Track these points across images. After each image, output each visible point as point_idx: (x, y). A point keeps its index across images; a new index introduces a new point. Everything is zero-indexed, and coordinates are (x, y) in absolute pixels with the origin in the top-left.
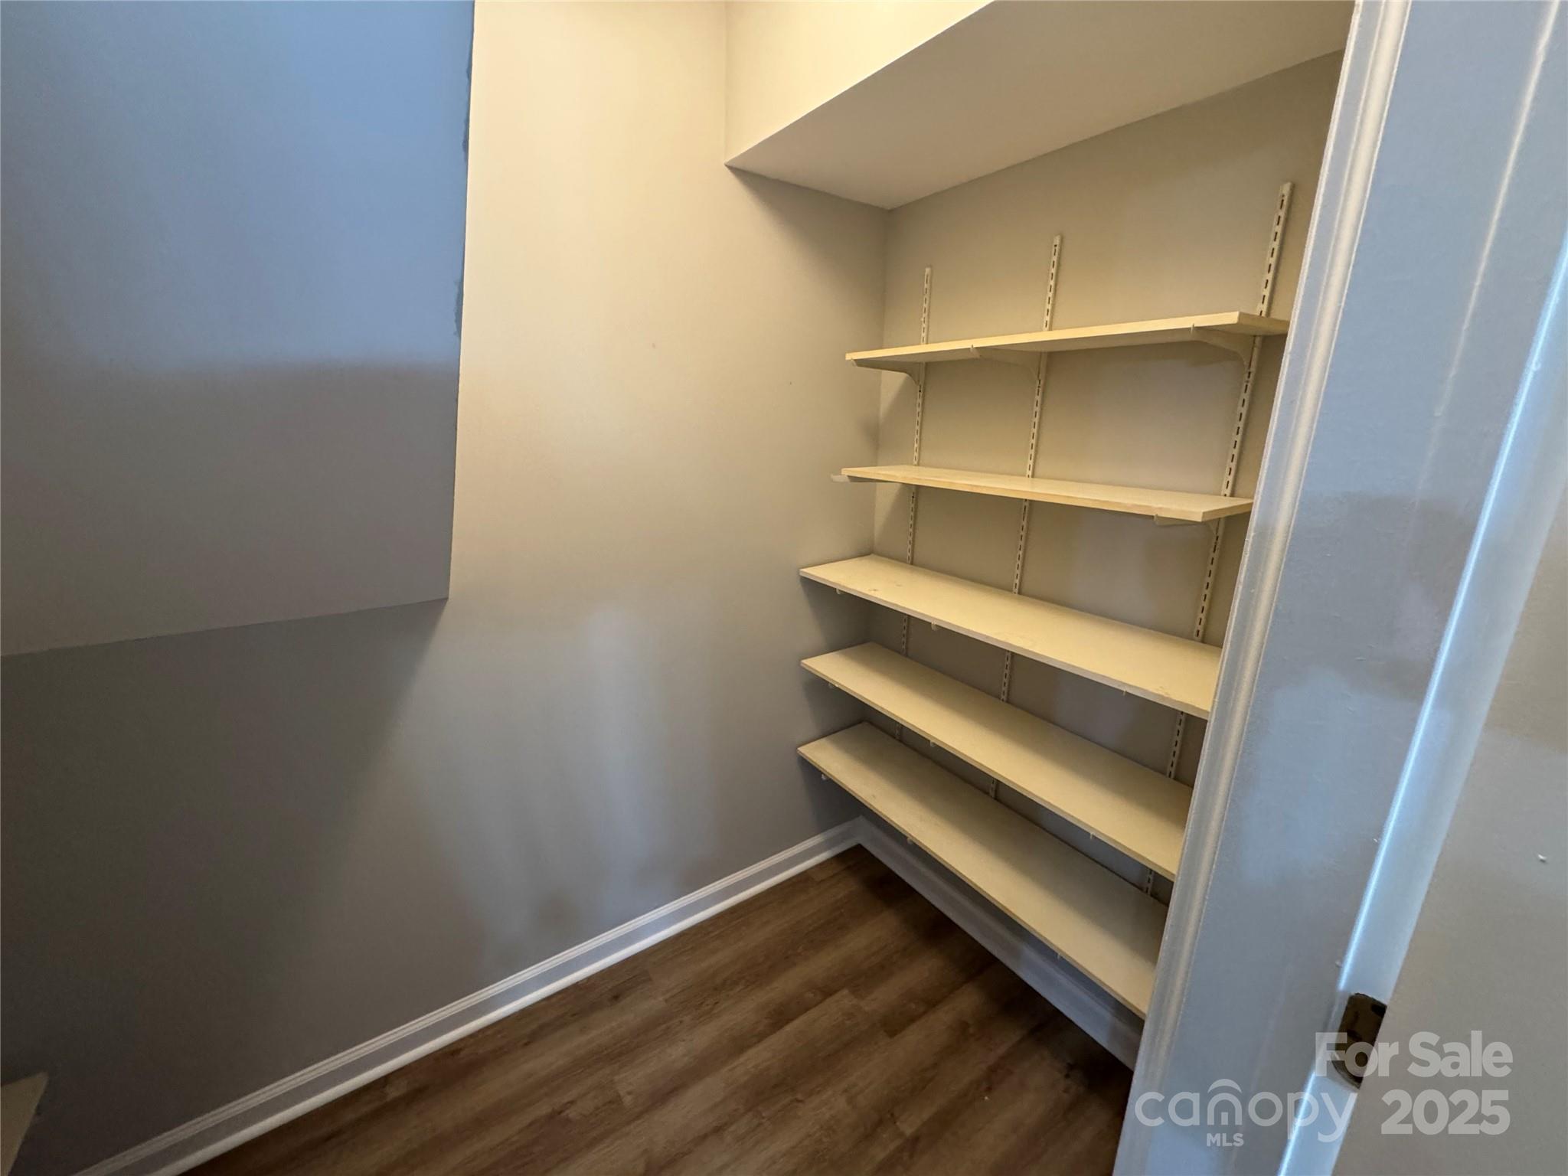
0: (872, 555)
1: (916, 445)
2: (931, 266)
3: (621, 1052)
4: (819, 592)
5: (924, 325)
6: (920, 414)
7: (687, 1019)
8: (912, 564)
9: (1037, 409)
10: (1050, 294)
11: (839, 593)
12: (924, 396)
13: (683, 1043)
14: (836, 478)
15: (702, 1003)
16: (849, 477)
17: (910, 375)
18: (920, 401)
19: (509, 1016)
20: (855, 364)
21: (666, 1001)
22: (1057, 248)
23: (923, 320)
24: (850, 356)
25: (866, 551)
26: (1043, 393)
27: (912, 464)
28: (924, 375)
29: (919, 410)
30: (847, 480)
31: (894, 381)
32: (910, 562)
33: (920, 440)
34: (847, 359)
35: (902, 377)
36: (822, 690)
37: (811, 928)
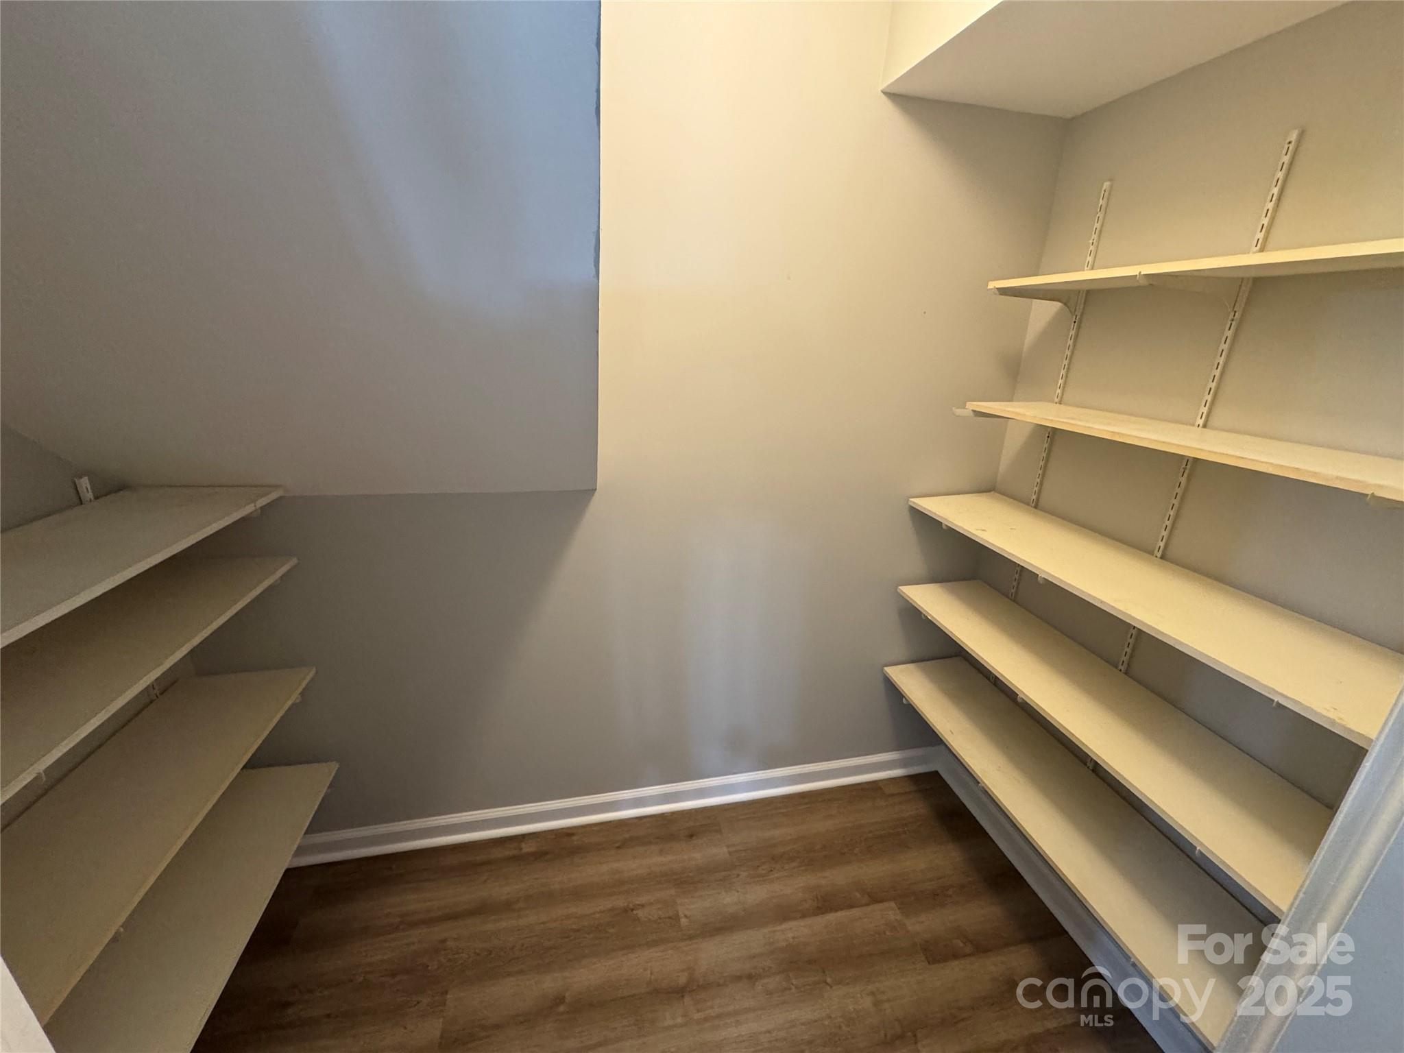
0: (992, 493)
1: (1061, 381)
2: (1110, 180)
3: (685, 881)
4: (926, 524)
5: (1092, 248)
6: (1071, 347)
7: (743, 874)
8: (1036, 507)
9: (1225, 347)
10: (1270, 206)
11: (944, 527)
12: (1079, 327)
13: (736, 894)
14: (959, 411)
15: (758, 866)
16: (974, 411)
17: (1065, 304)
18: (1073, 333)
19: (610, 822)
20: (997, 292)
21: (730, 853)
22: (1291, 147)
23: (1091, 241)
24: (993, 285)
25: (989, 487)
26: (1237, 329)
27: (1052, 401)
28: (1082, 306)
29: (1070, 342)
30: (972, 414)
31: (1045, 311)
32: (1033, 505)
33: (1067, 376)
34: (989, 287)
35: (1055, 306)
36: (914, 618)
37: (870, 835)
